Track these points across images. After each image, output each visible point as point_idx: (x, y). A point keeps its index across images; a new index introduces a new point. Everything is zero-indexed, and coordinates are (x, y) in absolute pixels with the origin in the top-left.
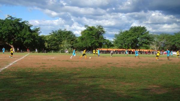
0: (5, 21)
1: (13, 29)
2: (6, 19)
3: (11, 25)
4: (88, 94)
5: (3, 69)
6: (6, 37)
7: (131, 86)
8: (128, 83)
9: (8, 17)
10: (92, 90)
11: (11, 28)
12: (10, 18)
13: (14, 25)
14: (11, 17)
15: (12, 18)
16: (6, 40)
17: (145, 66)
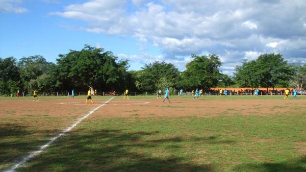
0: (81, 53)
1: (92, 63)
2: (83, 50)
3: (89, 58)
4: (205, 155)
5: (82, 119)
6: (83, 75)
7: (269, 144)
8: (262, 138)
9: (85, 48)
10: (211, 150)
11: (89, 62)
12: (87, 49)
13: (93, 57)
14: (88, 47)
15: (90, 48)
16: (83, 78)
17: (285, 113)
